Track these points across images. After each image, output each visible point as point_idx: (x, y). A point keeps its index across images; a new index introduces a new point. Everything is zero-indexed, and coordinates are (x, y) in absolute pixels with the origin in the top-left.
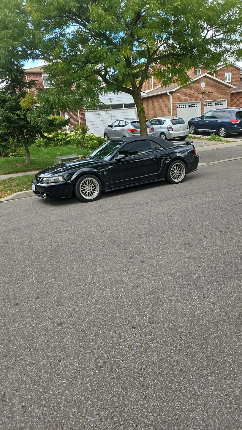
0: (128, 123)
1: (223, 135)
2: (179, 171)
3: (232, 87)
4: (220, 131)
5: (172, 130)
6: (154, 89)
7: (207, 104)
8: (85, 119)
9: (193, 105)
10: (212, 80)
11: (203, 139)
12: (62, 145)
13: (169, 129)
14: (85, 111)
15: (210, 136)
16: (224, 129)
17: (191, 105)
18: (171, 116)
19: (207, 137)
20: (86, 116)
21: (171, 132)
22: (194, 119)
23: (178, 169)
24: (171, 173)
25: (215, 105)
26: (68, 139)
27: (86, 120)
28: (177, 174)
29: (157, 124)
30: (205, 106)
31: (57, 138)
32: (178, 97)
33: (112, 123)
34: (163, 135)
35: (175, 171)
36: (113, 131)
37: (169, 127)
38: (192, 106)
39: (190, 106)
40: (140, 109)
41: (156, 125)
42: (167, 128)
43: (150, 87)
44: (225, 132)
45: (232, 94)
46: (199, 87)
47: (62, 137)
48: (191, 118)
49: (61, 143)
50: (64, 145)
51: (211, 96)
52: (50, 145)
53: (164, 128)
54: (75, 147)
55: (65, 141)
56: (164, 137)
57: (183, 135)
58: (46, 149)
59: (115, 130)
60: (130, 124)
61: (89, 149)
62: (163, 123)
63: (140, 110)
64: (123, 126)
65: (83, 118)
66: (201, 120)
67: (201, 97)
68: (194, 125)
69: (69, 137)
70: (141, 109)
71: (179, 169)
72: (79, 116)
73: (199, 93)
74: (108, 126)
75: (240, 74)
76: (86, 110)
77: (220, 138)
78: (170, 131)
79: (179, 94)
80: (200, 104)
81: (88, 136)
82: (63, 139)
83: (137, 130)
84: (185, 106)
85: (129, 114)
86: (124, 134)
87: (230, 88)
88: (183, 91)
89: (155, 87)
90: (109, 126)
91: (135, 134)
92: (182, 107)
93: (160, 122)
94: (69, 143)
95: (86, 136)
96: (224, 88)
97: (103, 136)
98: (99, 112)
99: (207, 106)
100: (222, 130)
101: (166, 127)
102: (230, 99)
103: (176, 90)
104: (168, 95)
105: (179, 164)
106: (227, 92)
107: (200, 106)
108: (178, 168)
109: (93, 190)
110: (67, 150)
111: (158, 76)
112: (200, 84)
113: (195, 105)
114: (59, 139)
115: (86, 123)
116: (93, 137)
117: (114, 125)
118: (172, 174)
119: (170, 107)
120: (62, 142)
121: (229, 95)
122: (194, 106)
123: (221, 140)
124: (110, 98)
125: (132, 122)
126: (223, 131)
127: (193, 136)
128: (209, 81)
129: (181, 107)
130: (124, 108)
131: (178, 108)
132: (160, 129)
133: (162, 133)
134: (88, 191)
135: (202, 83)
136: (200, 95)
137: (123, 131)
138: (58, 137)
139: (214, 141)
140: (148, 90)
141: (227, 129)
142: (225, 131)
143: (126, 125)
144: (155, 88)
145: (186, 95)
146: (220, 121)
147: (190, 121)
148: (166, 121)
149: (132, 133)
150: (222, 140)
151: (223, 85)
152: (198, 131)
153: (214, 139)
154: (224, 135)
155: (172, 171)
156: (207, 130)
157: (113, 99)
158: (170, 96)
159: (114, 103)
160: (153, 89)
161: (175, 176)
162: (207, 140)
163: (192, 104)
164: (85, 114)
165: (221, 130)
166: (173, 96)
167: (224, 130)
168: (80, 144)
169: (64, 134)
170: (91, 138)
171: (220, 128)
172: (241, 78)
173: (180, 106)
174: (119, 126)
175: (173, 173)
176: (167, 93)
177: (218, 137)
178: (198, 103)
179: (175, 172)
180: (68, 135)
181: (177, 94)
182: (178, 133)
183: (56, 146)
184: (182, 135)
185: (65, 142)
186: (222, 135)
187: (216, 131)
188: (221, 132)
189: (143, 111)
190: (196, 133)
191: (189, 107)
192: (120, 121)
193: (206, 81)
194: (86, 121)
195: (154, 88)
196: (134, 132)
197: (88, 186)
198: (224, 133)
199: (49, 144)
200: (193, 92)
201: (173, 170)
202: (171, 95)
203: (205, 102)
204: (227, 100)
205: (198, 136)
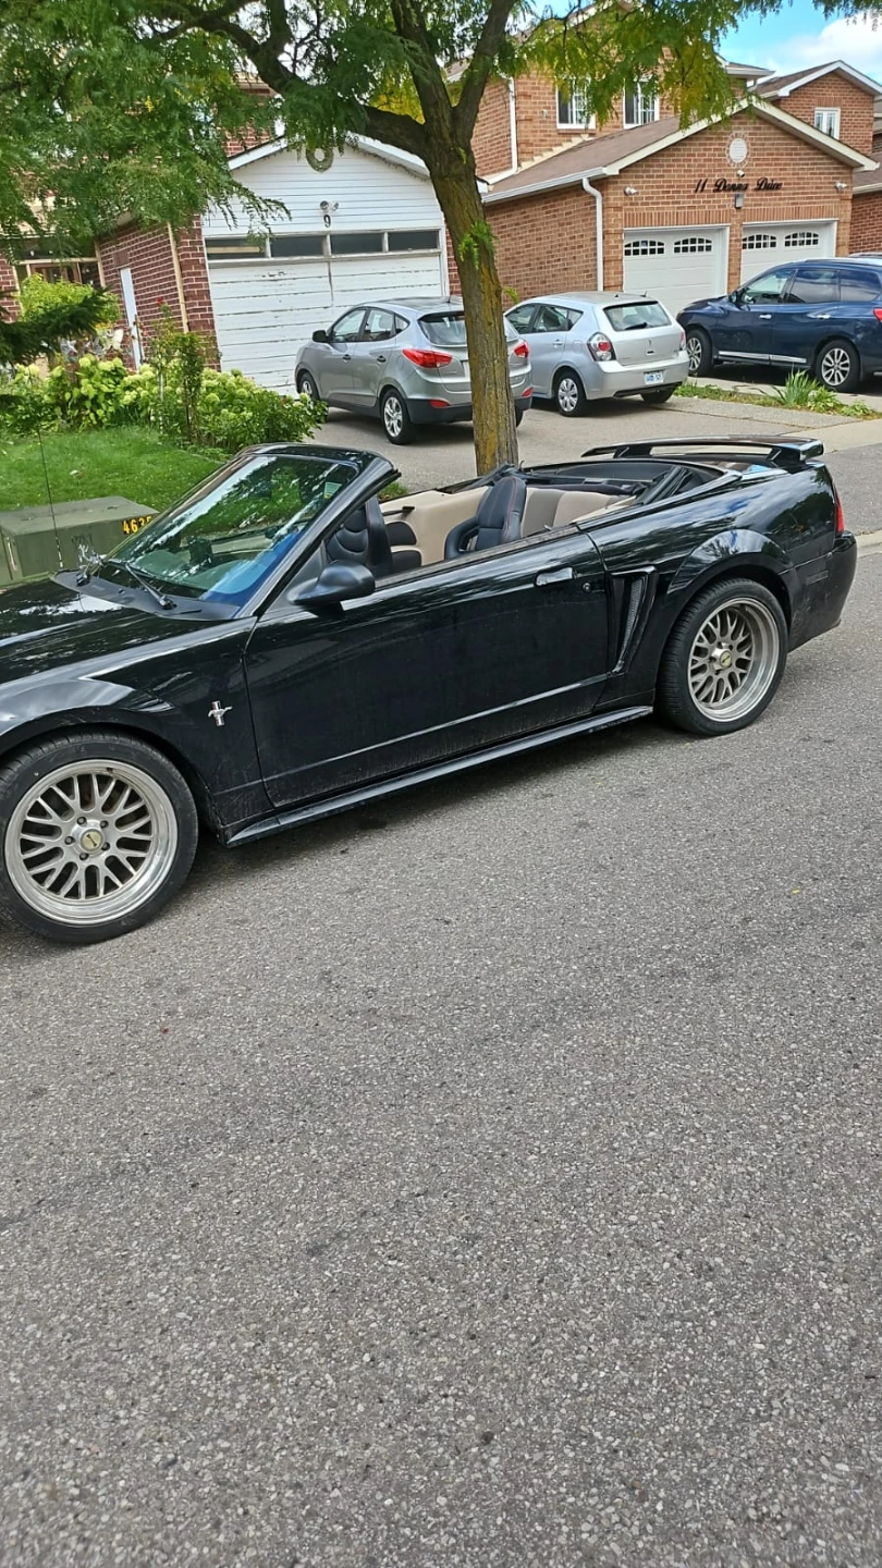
0: (408, 322)
1: (837, 383)
2: (741, 646)
3: (862, 166)
4: (825, 362)
5: (613, 357)
6: (520, 170)
7: (752, 238)
8: (210, 304)
9: (693, 241)
10: (777, 128)
11: (747, 398)
12: (100, 422)
13: (599, 353)
14: (207, 262)
15: (784, 385)
16: (842, 352)
17: (685, 242)
18: (596, 290)
19: (769, 390)
20: (210, 289)
21: (609, 366)
22: (704, 303)
23: (734, 636)
24: (694, 662)
25: (787, 244)
26: (129, 397)
27: (213, 306)
28: (729, 671)
29: (541, 328)
30: (744, 246)
31: (76, 391)
32: (632, 204)
33: (331, 324)
34: (571, 382)
35: (717, 652)
36: (336, 360)
37: (595, 342)
38: (689, 245)
39: (681, 246)
40: (468, 238)
41: (534, 331)
42: (589, 345)
43: (505, 160)
44: (846, 365)
45: (857, 197)
46: (721, 160)
47: (99, 389)
48: (688, 303)
49: (96, 416)
50: (107, 428)
51: (769, 199)
52: (45, 424)
53: (572, 347)
54: (153, 437)
55: (111, 409)
56: (575, 390)
57: (661, 381)
58: (24, 443)
59: (347, 357)
60: (414, 324)
61: (218, 450)
62: (570, 326)
63: (468, 245)
64: (385, 336)
65: (200, 296)
66: (737, 309)
67: (730, 206)
68: (702, 335)
69: (129, 388)
70: (476, 239)
71: (741, 638)
72: (179, 285)
73: (721, 187)
74: (311, 336)
75: (876, 115)
76: (210, 256)
77: (832, 393)
78: (600, 363)
79: (633, 191)
80: (724, 241)
81: (215, 383)
82: (101, 398)
83: (449, 359)
84: (660, 244)
85: (411, 279)
86: (388, 374)
87: (848, 166)
88: (652, 177)
89: (524, 160)
90: (319, 336)
91: (439, 375)
92: (644, 252)
93: (551, 319)
94: (129, 415)
95: (205, 382)
96: (826, 164)
97: (294, 382)
98: (274, 270)
99: (751, 246)
100: (833, 356)
101: (585, 342)
102: (849, 218)
103: (621, 171)
104: (587, 193)
105: (742, 605)
106: (838, 185)
107: (721, 246)
108: (731, 629)
109: (113, 863)
110: (117, 455)
111: (562, 64)
112: (725, 144)
113: (701, 241)
114: (83, 398)
115: (212, 321)
116: (241, 391)
117: (341, 331)
118: (694, 672)
119: (596, 249)
120: (100, 412)
121: (843, 199)
122: (697, 245)
123: (838, 407)
124: (324, 204)
125: (428, 319)
126: (836, 363)
127: (703, 382)
128: (766, 131)
129: (640, 248)
130: (390, 250)
131: (627, 253)
132: (555, 350)
133: (565, 372)
134: (84, 857)
135: (735, 141)
136: (725, 198)
137: (381, 359)
138: (79, 386)
139: (804, 412)
140: (494, 172)
141: (855, 350)
142: (848, 361)
143: (399, 331)
144: (526, 165)
145: (663, 192)
146: (827, 317)
147: (683, 314)
148: (582, 313)
149: (424, 372)
150: (842, 406)
151: (824, 153)
152: (722, 361)
153: (802, 400)
154: (843, 379)
155: (699, 652)
156: (766, 357)
157: (336, 205)
158: (594, 197)
159: (342, 225)
160: (514, 171)
161: (713, 686)
162: (770, 405)
163: (689, 237)
164: (206, 279)
165: (828, 356)
166: (607, 199)
167: (844, 358)
168: (183, 424)
169: (107, 374)
170: (230, 398)
171: (824, 350)
172: (878, 136)
173: (636, 244)
174: (364, 335)
175: (701, 661)
176: (580, 184)
177: (819, 391)
178: (717, 235)
179: (712, 659)
180: (125, 379)
181: (628, 190)
182: (639, 372)
183: (72, 430)
184: (656, 382)
185: (112, 413)
186: (833, 379)
187: (804, 361)
188: (828, 368)
189: (487, 253)
190: (711, 368)
191: (677, 250)
192: (368, 310)
193: (750, 134)
194: (215, 312)
195: (519, 165)
196: (434, 365)
197: (82, 821)
198: (844, 373)
199: (40, 419)
200: (693, 181)
201: (705, 644)
202: (601, 191)
203: (747, 229)
204: (836, 224)
205: (726, 385)
